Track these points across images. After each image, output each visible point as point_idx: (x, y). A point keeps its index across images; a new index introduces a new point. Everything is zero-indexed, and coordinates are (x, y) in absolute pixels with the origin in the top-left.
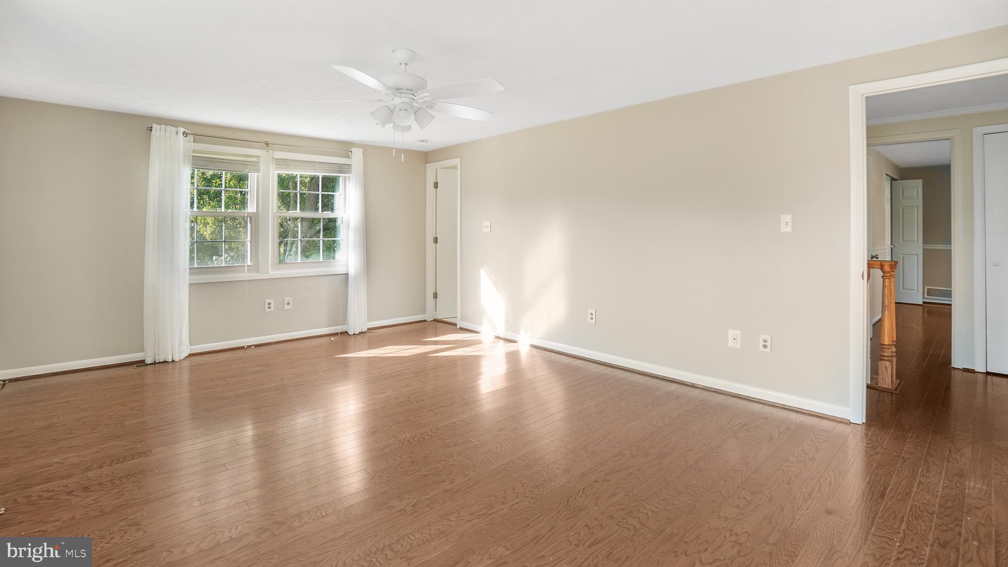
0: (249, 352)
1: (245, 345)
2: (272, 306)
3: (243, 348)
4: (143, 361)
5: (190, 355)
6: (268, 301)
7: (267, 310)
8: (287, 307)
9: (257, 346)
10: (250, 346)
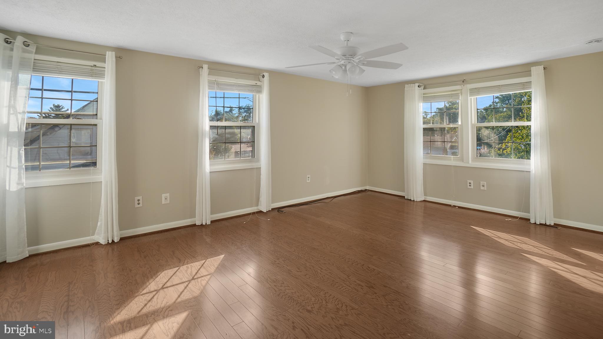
0: (453, 209)
1: (452, 204)
2: (472, 184)
3: (450, 206)
4: (404, 197)
5: (424, 201)
6: (469, 181)
7: (469, 187)
8: (482, 188)
9: (459, 207)
10: (455, 206)
